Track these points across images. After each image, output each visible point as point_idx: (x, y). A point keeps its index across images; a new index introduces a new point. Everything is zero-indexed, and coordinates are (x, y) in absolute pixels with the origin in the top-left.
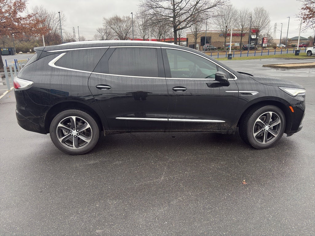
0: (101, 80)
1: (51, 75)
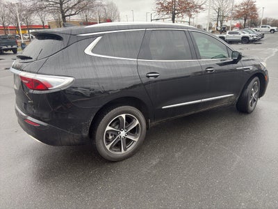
0: (149, 67)
1: (94, 66)
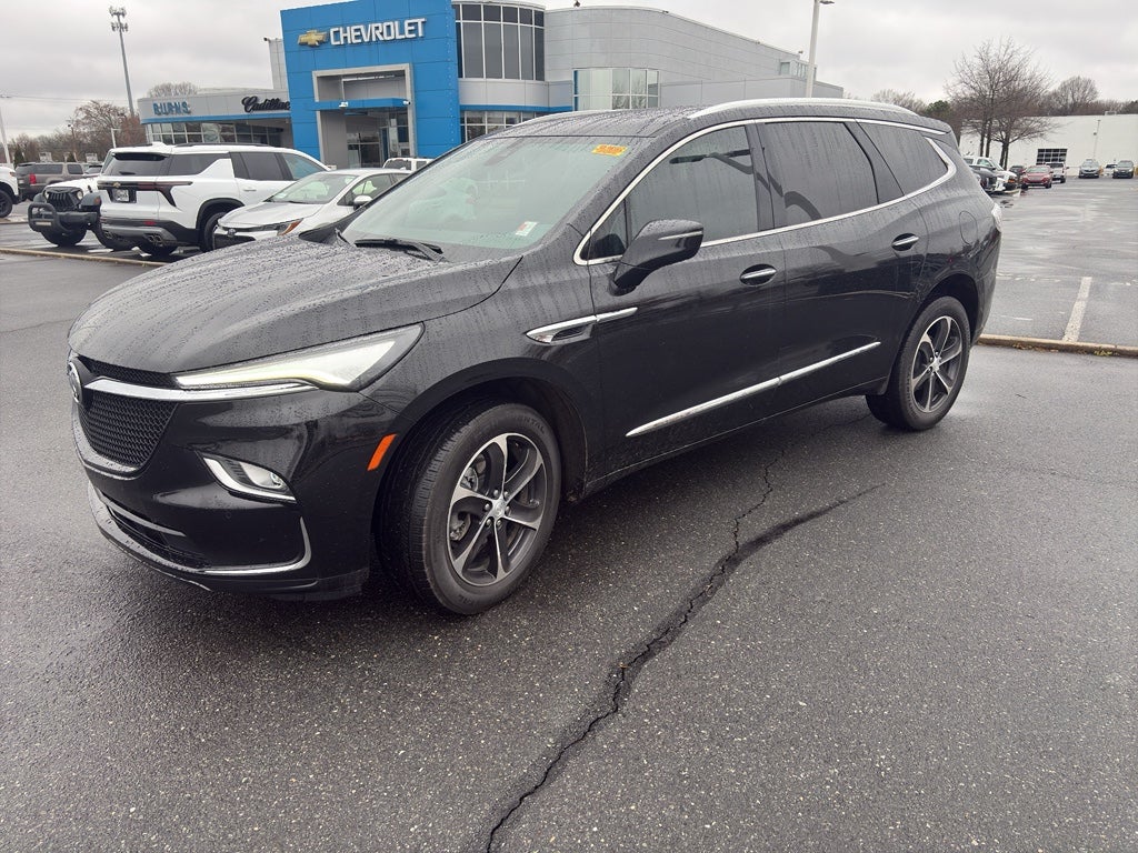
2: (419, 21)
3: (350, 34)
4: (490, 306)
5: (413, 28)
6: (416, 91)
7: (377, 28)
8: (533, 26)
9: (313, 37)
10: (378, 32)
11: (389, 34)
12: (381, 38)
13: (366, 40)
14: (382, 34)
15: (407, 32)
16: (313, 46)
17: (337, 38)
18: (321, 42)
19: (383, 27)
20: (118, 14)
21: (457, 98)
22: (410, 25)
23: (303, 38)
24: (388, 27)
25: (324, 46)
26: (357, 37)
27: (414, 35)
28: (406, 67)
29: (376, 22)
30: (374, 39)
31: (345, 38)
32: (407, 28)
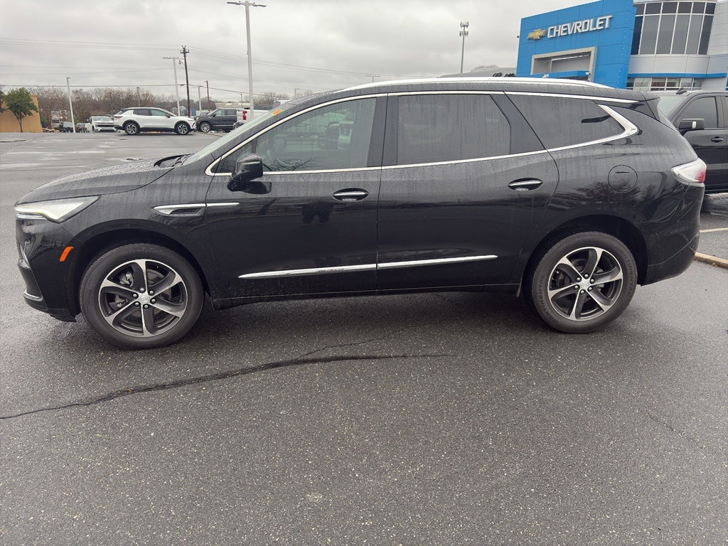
2: (607, 18)
3: (560, 30)
4: (140, 192)
5: (602, 22)
6: (597, 65)
7: (578, 24)
8: (691, 14)
9: (537, 34)
10: (578, 27)
11: (585, 28)
12: (580, 31)
13: (570, 33)
14: (581, 28)
15: (597, 25)
16: (536, 40)
17: (552, 33)
18: (541, 37)
19: (582, 23)
20: (464, 26)
21: (627, 69)
22: (601, 20)
23: (531, 35)
24: (586, 23)
25: (543, 39)
26: (564, 31)
27: (602, 28)
28: (593, 49)
29: (579, 21)
30: (575, 32)
31: (557, 32)
32: (598, 23)
